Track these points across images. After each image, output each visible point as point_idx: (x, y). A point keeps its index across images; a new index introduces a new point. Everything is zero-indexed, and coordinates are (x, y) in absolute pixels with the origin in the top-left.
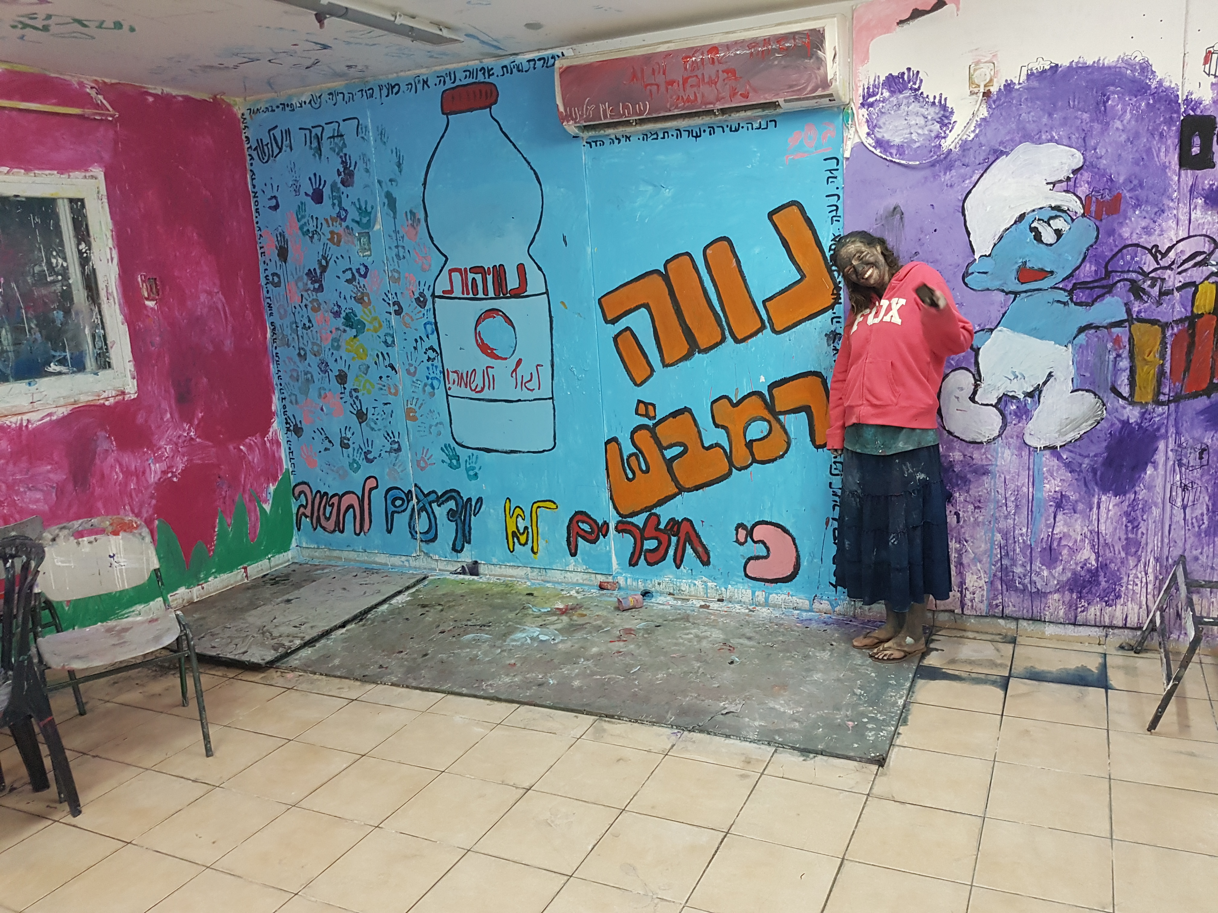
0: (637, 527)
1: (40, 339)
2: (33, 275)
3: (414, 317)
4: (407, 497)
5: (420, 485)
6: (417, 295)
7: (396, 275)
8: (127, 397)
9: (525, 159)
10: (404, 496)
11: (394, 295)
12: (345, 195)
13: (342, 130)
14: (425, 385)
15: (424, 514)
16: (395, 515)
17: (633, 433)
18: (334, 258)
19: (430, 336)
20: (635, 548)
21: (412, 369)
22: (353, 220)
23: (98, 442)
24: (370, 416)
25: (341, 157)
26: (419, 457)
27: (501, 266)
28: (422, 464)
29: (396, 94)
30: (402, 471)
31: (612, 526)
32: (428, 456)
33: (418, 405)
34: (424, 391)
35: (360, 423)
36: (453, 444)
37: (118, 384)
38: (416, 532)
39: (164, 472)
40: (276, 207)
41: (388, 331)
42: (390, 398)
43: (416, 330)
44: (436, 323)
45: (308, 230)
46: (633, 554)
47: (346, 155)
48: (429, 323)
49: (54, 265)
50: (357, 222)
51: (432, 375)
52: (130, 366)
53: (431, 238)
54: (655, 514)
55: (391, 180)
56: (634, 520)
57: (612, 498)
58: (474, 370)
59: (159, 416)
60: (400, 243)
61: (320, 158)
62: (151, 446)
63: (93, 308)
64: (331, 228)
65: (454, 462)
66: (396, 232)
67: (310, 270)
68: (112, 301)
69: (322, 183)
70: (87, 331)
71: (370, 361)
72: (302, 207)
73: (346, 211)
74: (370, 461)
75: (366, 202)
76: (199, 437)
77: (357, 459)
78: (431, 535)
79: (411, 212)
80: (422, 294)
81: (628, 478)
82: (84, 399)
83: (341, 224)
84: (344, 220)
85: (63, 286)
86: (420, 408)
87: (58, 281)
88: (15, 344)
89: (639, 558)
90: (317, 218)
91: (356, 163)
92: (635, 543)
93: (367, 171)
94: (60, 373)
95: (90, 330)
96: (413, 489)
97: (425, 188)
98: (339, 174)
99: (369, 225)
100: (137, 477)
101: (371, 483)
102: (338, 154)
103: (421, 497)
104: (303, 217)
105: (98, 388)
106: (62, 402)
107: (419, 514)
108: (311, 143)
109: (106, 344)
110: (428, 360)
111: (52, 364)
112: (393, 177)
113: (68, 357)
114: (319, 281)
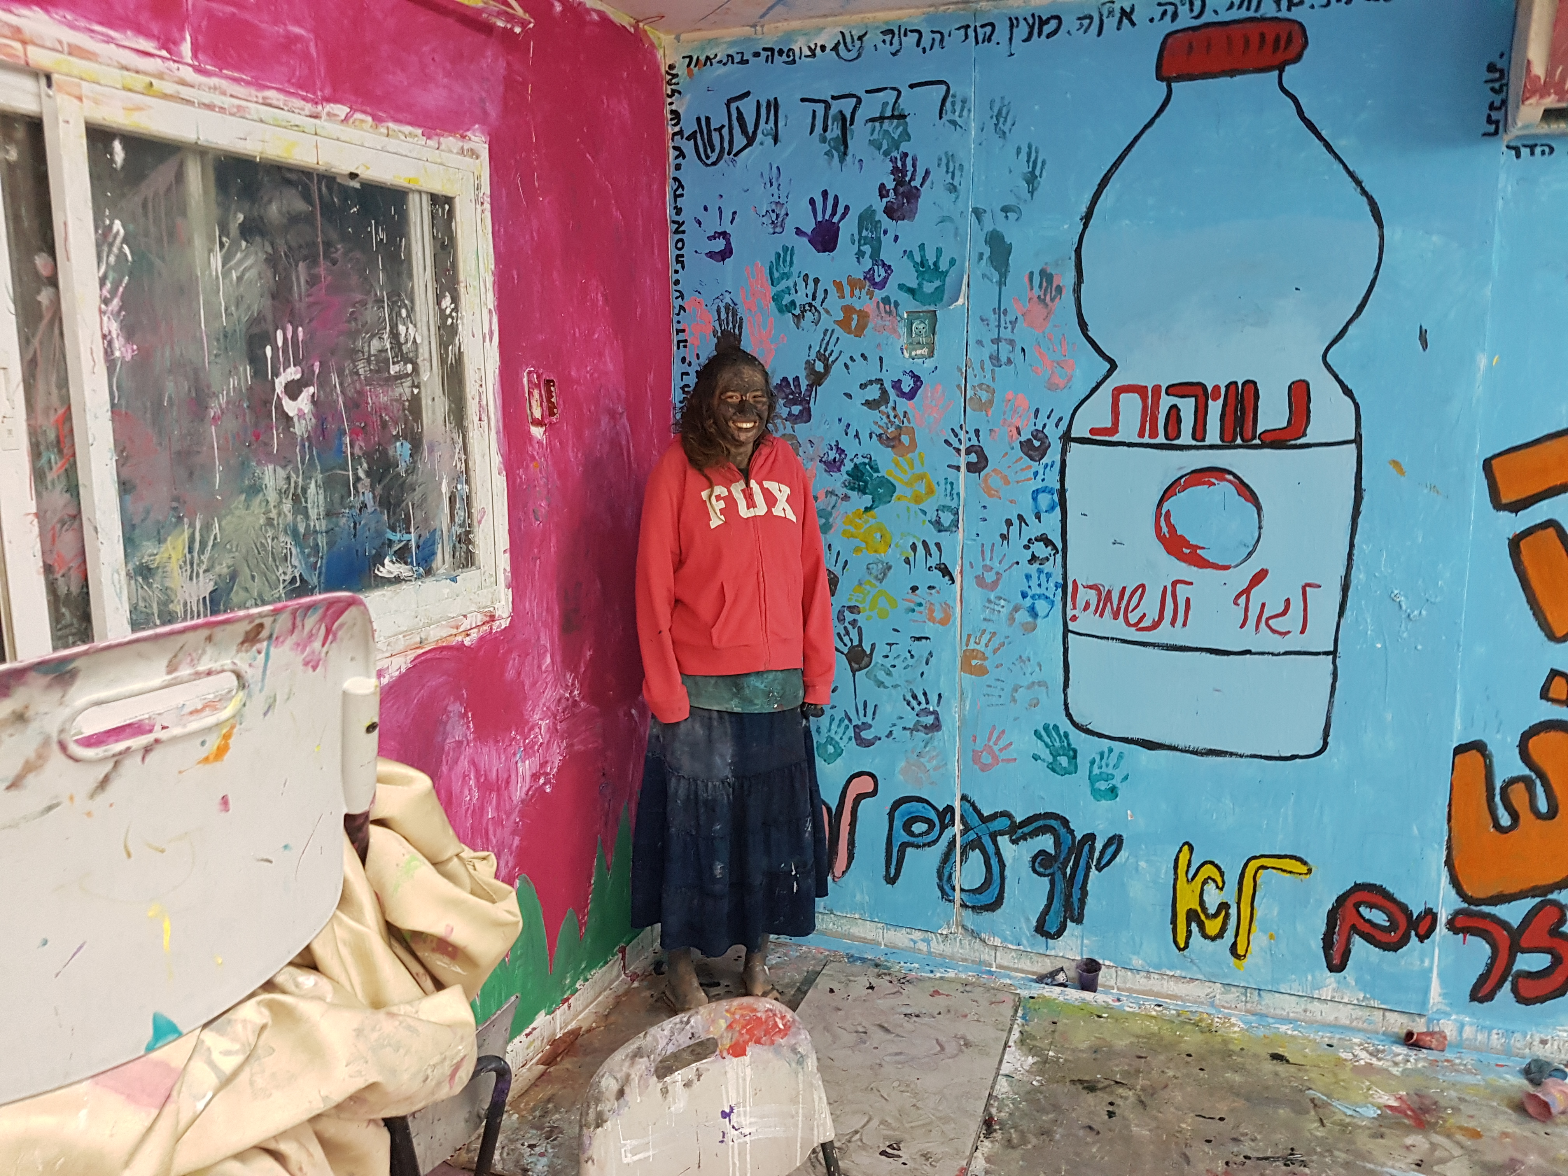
0: (1504, 925)
1: (370, 503)
2: (369, 362)
3: (1012, 477)
4: (942, 822)
5: (974, 798)
6: (1026, 436)
7: (984, 396)
8: (497, 626)
9: (1351, 174)
10: (933, 816)
11: (972, 435)
12: (891, 236)
13: (904, 104)
14: (1016, 609)
15: (976, 856)
16: (909, 850)
17: (1526, 737)
18: (844, 358)
19: (1043, 516)
20: (1490, 967)
21: (990, 577)
22: (901, 287)
23: (449, 727)
24: (877, 658)
25: (894, 160)
26: (979, 745)
27: (1251, 384)
28: (986, 759)
29: (1048, 36)
30: (936, 769)
31: (1443, 917)
32: (1001, 744)
33: (994, 644)
34: (1012, 619)
35: (854, 672)
36: (1065, 725)
37: (484, 599)
38: (954, 889)
39: (535, 777)
40: (725, 254)
41: (947, 501)
42: (929, 629)
43: (1012, 502)
44: (1062, 492)
45: (793, 303)
46: (1483, 979)
47: (906, 155)
48: (1044, 490)
49: (402, 340)
50: (911, 291)
51: (1036, 590)
52: (504, 562)
53: (1083, 325)
54: (1556, 903)
55: (1005, 210)
56: (1501, 911)
57: (1449, 863)
58: (1143, 586)
59: (536, 662)
60: (1006, 334)
61: (842, 160)
62: (523, 725)
63: (455, 436)
64: (848, 301)
65: (1064, 761)
66: (999, 311)
67: (785, 379)
68: (485, 423)
69: (840, 210)
70: (444, 488)
71: (894, 556)
72: (785, 255)
73: (888, 268)
74: (868, 744)
75: (939, 251)
76: (583, 699)
77: (837, 738)
78: (988, 897)
79: (1043, 273)
80: (1039, 434)
81: (1497, 826)
82: (436, 635)
83: (871, 295)
84: (882, 285)
85: (414, 386)
86: (995, 651)
87: (407, 375)
88: (329, 514)
89: (1499, 985)
90: (816, 281)
91: (927, 173)
92: (1494, 958)
93: (952, 189)
94: (398, 580)
95: (449, 484)
96: (957, 805)
97: (1086, 225)
98: (883, 191)
99: (938, 295)
100: (499, 795)
101: (863, 785)
102: (886, 154)
103: (974, 820)
104: (786, 276)
105: (455, 610)
106: (401, 644)
107: (964, 853)
108: (825, 129)
109: (470, 515)
110: (1030, 562)
111: (387, 561)
112: (1011, 201)
113: (413, 544)
114: (805, 401)
